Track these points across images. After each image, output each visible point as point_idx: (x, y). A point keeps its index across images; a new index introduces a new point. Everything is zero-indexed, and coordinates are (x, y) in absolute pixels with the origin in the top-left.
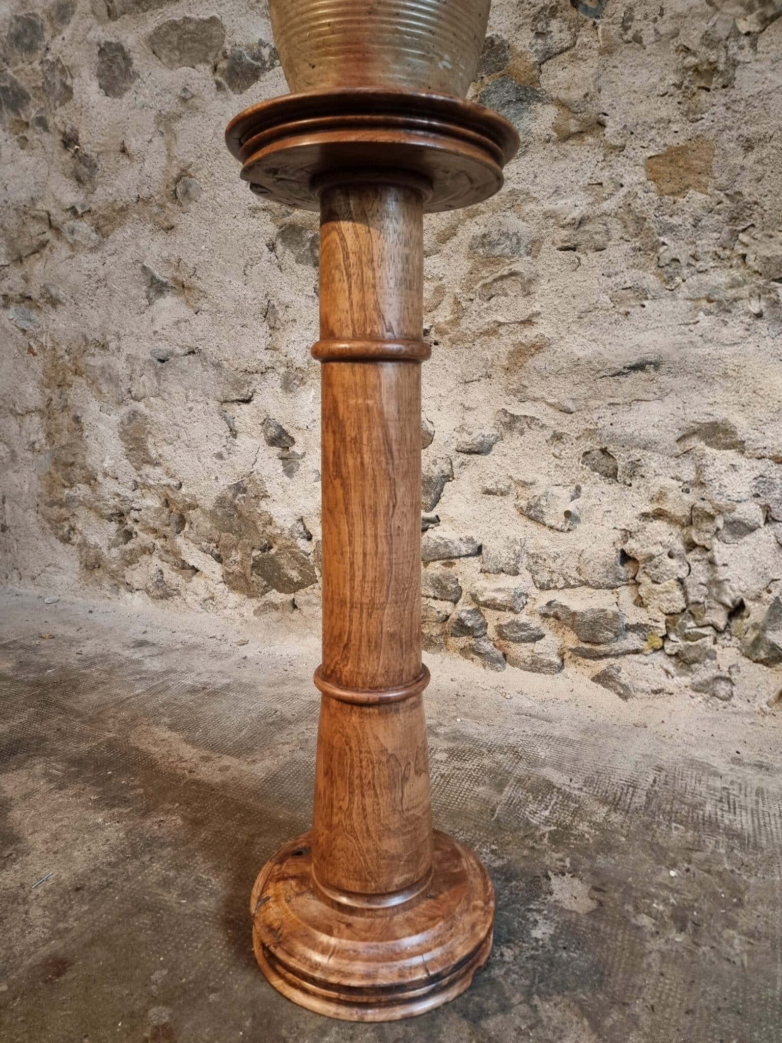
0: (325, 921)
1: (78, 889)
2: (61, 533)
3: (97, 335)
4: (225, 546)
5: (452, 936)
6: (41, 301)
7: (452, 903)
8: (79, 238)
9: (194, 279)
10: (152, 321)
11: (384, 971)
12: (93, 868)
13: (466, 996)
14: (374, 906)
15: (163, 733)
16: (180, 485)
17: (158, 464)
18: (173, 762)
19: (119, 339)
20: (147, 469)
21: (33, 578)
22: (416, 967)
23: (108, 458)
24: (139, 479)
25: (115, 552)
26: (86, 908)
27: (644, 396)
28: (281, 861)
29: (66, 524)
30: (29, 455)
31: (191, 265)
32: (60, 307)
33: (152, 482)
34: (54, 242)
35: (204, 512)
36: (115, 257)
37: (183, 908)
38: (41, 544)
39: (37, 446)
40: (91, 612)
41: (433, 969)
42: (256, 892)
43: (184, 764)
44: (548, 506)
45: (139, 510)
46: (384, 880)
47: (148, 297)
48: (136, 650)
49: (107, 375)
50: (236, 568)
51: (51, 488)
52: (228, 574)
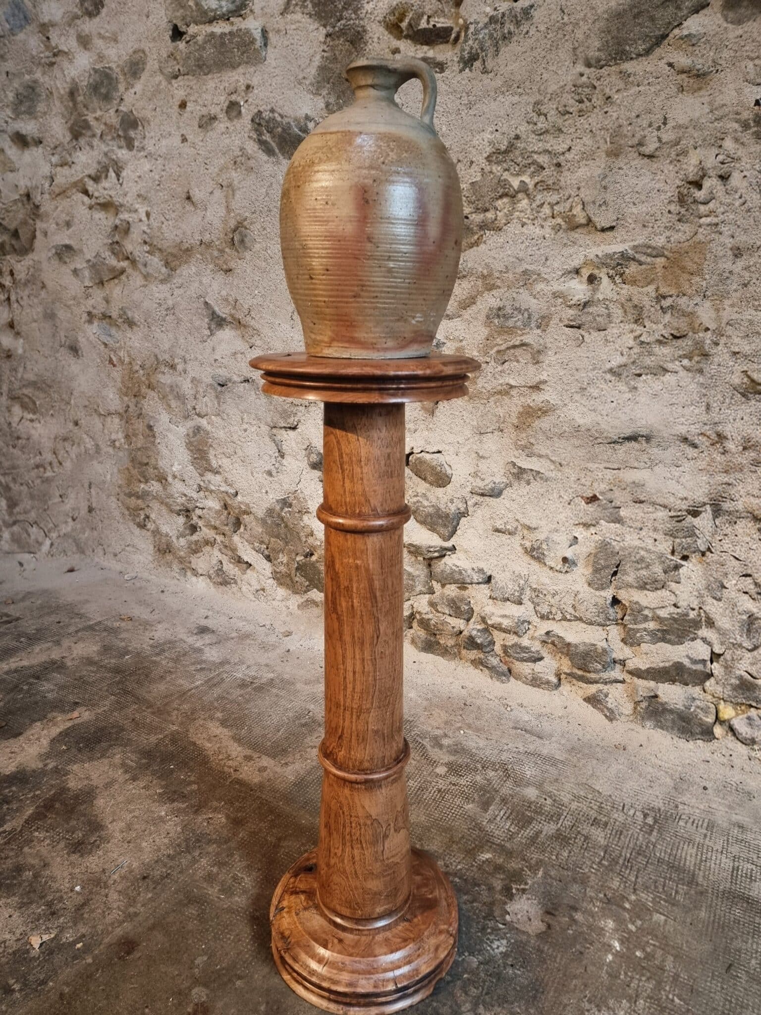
0: (324, 936)
1: (144, 878)
2: (138, 520)
3: (167, 357)
4: (274, 550)
5: (419, 956)
6: (120, 320)
7: (423, 927)
8: (151, 271)
9: (248, 318)
10: (213, 350)
11: (363, 982)
12: (156, 858)
13: (427, 1001)
14: (360, 928)
15: (215, 729)
16: (237, 494)
17: (218, 473)
18: (222, 760)
19: (185, 362)
20: (209, 476)
21: (115, 555)
22: (388, 981)
23: (176, 464)
24: (202, 484)
25: (183, 542)
26: (150, 895)
27: (636, 465)
28: (296, 875)
29: (141, 512)
30: (111, 450)
31: (246, 306)
32: (135, 328)
33: (213, 488)
34: (129, 271)
35: (256, 518)
36: (182, 291)
37: (222, 903)
38: (121, 527)
39: (117, 444)
40: (163, 592)
41: (400, 983)
42: (275, 901)
43: (230, 763)
44: (549, 550)
45: (203, 509)
46: (368, 909)
47: (209, 328)
48: (199, 637)
49: (175, 393)
50: (283, 569)
51: (129, 483)
52: (275, 572)
